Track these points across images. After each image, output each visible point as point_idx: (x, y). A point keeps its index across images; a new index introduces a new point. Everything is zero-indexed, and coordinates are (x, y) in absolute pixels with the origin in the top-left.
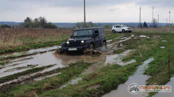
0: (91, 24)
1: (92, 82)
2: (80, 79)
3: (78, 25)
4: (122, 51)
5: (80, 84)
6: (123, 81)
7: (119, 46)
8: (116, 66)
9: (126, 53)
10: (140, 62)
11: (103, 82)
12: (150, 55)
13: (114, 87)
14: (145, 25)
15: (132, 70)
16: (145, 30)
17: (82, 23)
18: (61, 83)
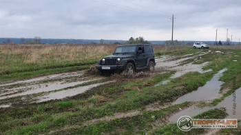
0: (177, 41)
1: (178, 84)
2: (169, 81)
3: (167, 42)
4: (201, 63)
5: (168, 84)
6: (202, 85)
7: (199, 59)
8: (197, 74)
9: (205, 64)
10: (216, 71)
11: (186, 85)
12: (224, 67)
13: (195, 88)
14: (220, 43)
15: (209, 77)
16: (220, 47)
17: (170, 41)
18: (155, 83)
